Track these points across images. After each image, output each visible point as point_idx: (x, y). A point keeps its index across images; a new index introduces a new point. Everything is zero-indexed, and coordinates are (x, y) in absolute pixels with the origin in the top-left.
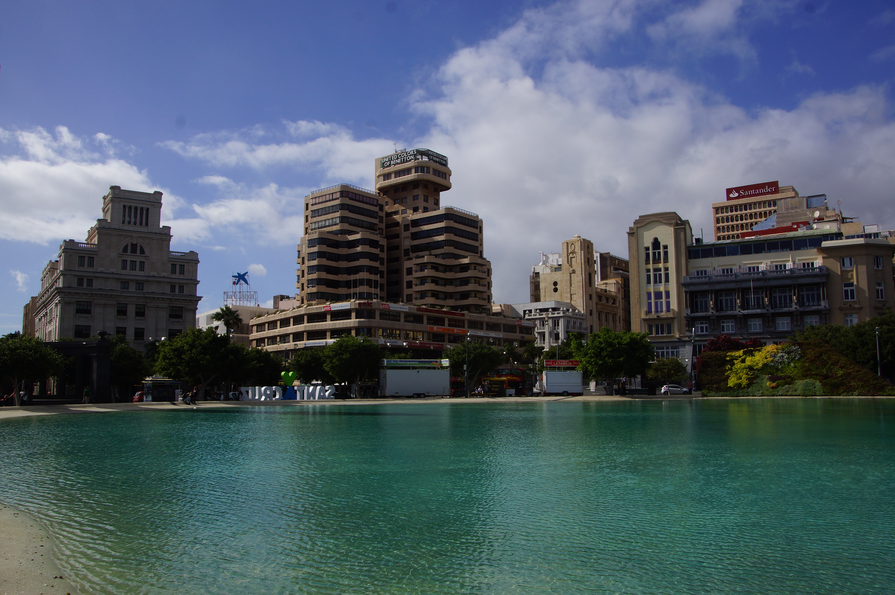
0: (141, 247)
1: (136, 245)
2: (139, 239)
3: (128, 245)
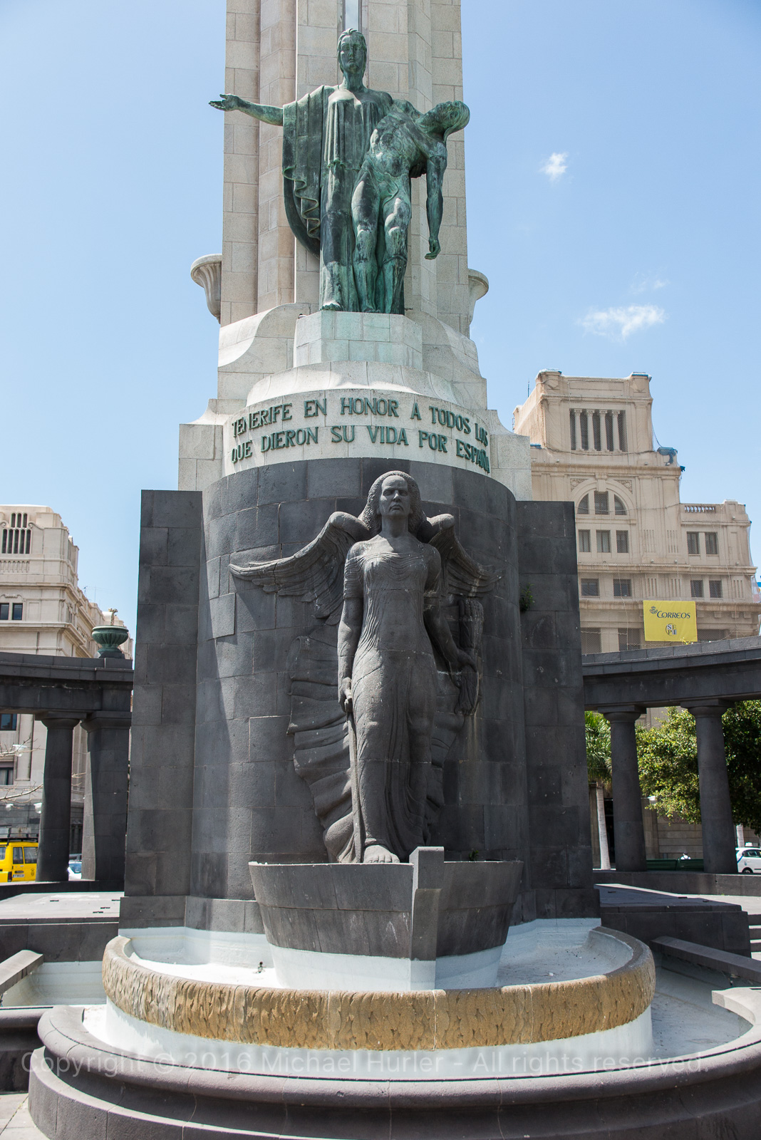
0: (617, 499)
1: (606, 494)
2: (611, 481)
3: (587, 495)
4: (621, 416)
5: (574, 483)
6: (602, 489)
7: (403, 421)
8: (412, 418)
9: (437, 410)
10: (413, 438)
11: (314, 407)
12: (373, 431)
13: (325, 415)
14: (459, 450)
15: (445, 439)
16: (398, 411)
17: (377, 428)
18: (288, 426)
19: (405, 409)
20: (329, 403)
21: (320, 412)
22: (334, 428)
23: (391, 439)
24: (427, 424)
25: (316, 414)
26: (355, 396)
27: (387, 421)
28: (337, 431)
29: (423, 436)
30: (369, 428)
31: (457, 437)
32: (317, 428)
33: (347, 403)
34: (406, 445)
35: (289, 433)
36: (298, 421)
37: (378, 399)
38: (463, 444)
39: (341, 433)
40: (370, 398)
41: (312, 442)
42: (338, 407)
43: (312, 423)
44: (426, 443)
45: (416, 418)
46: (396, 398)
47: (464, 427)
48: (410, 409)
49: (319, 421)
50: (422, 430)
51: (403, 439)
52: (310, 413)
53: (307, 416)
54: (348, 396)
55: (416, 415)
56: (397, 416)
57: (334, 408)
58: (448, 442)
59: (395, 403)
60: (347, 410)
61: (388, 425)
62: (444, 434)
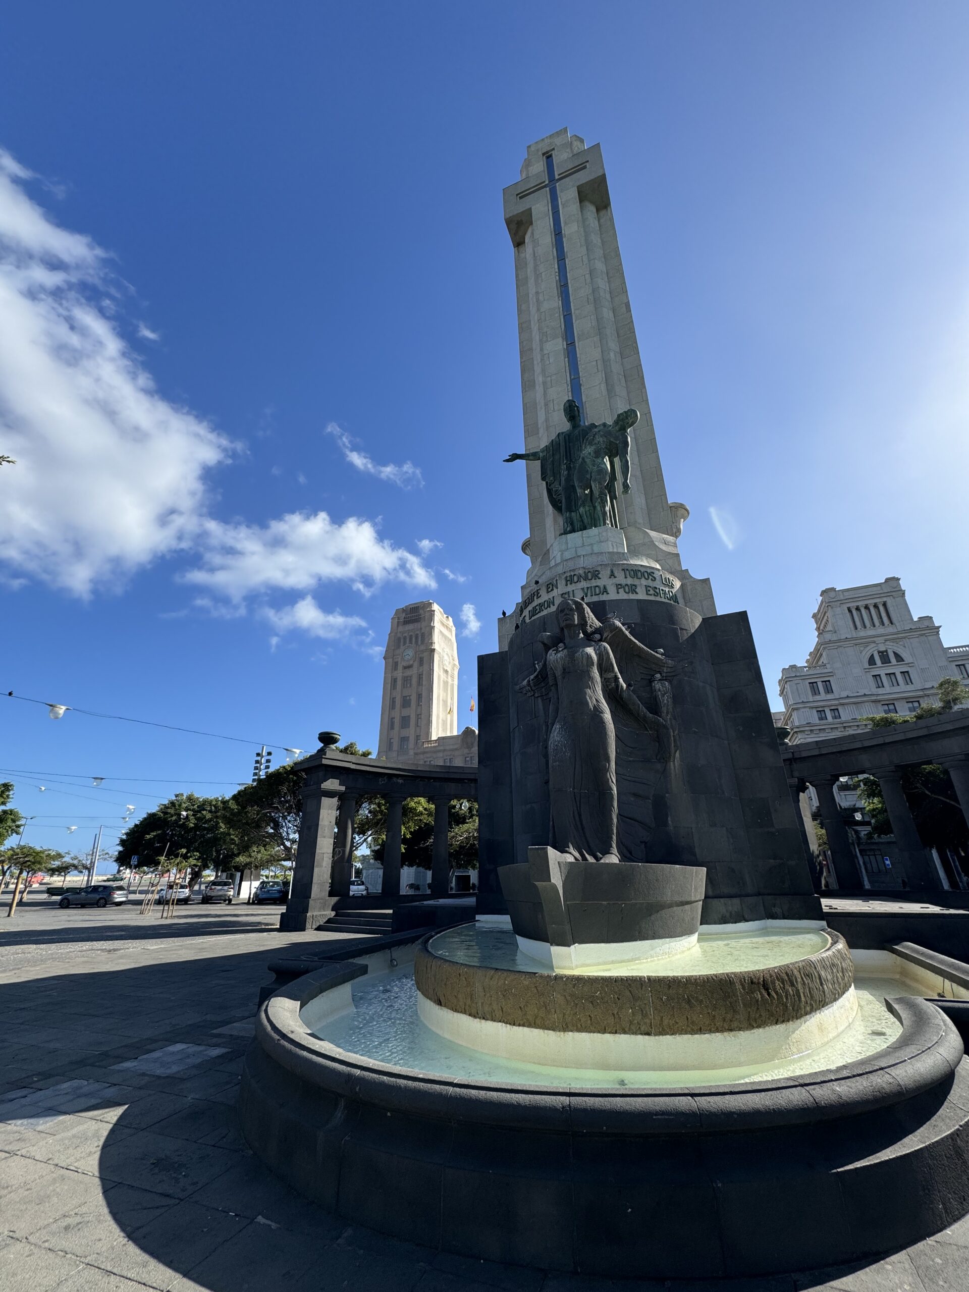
0: (895, 653)
1: (886, 651)
2: (888, 643)
3: (873, 655)
4: (885, 605)
5: (862, 649)
6: (882, 649)
7: (604, 580)
8: (610, 578)
9: (627, 570)
10: (612, 590)
11: (551, 586)
12: (586, 590)
13: (557, 588)
14: (647, 591)
15: (635, 586)
16: (600, 576)
17: (588, 588)
18: (541, 600)
19: (605, 573)
20: (558, 582)
21: (554, 588)
22: (563, 594)
23: (597, 593)
24: (621, 579)
25: (552, 590)
26: (572, 574)
27: (594, 583)
28: (563, 595)
29: (619, 586)
30: (583, 589)
31: (645, 584)
32: (553, 597)
33: (568, 578)
34: (608, 594)
35: (540, 604)
36: (545, 597)
37: (587, 571)
38: (650, 587)
39: (566, 596)
40: (581, 572)
41: (551, 605)
42: (564, 582)
43: (551, 595)
44: (621, 591)
45: (613, 577)
46: (599, 569)
47: (650, 577)
48: (609, 572)
49: (555, 593)
50: (618, 583)
51: (605, 591)
52: (549, 590)
53: (548, 592)
54: (568, 574)
55: (612, 575)
56: (600, 578)
57: (561, 583)
58: (638, 587)
59: (598, 571)
60: (569, 582)
61: (595, 585)
62: (635, 584)
